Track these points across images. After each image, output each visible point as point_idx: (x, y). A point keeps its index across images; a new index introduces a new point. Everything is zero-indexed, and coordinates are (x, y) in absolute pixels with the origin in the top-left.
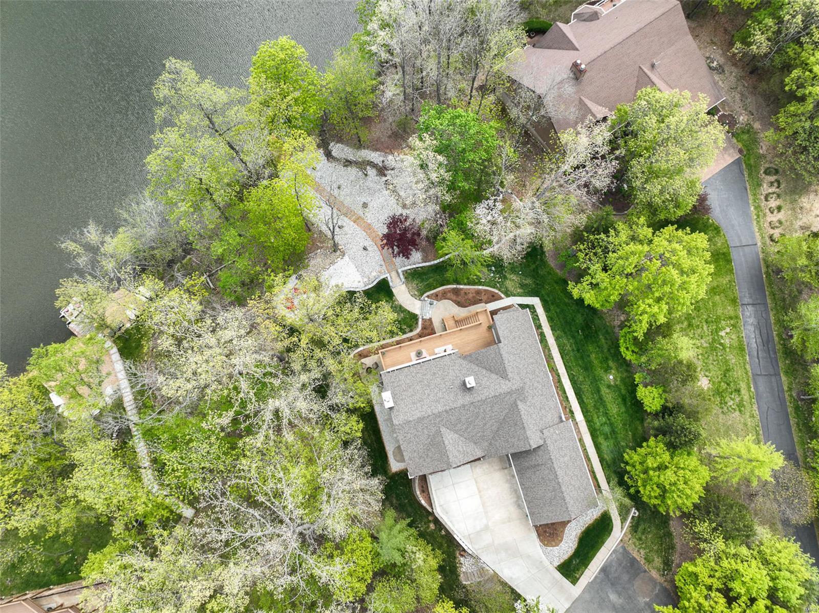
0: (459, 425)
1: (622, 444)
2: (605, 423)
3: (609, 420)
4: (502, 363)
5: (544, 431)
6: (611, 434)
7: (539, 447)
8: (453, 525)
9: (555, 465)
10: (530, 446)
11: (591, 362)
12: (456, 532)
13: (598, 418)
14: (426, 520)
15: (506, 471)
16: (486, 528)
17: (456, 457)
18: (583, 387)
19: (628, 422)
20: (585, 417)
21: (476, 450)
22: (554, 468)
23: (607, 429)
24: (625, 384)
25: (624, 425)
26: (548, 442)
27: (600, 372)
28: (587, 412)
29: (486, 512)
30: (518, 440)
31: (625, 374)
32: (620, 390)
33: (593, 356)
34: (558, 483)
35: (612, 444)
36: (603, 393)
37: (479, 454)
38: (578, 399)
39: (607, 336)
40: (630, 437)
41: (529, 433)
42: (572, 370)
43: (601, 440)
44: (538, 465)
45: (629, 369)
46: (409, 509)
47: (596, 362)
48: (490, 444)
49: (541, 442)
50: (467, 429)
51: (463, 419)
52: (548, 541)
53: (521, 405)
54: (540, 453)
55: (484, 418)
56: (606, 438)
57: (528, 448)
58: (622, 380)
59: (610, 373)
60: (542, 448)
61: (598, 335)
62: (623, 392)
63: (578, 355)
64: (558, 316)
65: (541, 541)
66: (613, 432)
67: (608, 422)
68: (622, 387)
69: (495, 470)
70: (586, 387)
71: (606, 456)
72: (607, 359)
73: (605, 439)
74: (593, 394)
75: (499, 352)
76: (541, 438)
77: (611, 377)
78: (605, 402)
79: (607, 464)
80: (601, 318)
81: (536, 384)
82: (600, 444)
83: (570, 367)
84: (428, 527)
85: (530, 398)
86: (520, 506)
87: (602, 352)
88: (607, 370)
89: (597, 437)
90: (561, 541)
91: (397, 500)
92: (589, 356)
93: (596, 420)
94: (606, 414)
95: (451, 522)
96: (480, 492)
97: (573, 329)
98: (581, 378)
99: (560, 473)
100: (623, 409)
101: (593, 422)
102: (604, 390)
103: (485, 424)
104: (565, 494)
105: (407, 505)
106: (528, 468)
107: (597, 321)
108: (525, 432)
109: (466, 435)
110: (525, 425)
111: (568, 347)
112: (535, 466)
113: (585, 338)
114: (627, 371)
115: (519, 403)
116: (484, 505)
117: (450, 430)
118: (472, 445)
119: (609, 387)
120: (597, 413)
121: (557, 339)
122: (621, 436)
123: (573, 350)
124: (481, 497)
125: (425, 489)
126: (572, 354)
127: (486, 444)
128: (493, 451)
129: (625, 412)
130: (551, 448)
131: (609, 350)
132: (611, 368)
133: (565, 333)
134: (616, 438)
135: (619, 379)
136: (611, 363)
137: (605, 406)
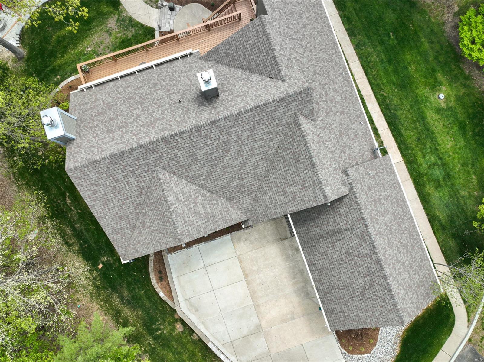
0: (195, 168)
1: (463, 193)
2: (435, 164)
3: (441, 159)
4: (270, 50)
5: (350, 171)
6: (444, 178)
7: (340, 200)
8: (207, 329)
9: (371, 230)
10: (325, 197)
11: (408, 76)
12: (211, 338)
13: (424, 157)
14: (171, 318)
15: (286, 242)
16: (258, 330)
17: (191, 224)
18: (398, 113)
19: (470, 161)
20: (404, 155)
21: (231, 211)
22: (369, 235)
23: (438, 173)
24: (463, 105)
25: (464, 164)
26: (358, 189)
27: (423, 91)
28: (407, 149)
29: (257, 307)
30: (303, 187)
31: (463, 91)
32: (455, 114)
33: (412, 69)
34: (378, 261)
35: (447, 194)
36: (429, 120)
37: (237, 217)
38: (392, 131)
39: (433, 38)
40: (475, 182)
41: (321, 173)
42: (381, 90)
43: (429, 188)
44: (339, 231)
45: (468, 83)
46: (147, 303)
47: (417, 76)
48: (255, 200)
49: (344, 191)
50: (210, 174)
51: (200, 154)
52: (354, 346)
53: (306, 125)
54: (343, 210)
55: (239, 153)
56: (438, 186)
57: (321, 201)
58: (459, 99)
59: (440, 91)
60: (346, 200)
61: (418, 37)
62: (461, 117)
63: (390, 68)
64: (357, 14)
65: (343, 346)
66: (448, 176)
67: (439, 162)
68: (459, 110)
69: (268, 242)
70: (403, 114)
71: (438, 213)
72: (434, 70)
73: (436, 188)
74: (414, 123)
75: (264, 31)
76: (344, 184)
77: (442, 96)
78: (433, 133)
79: (441, 224)
80: (423, 12)
81: (331, 94)
82: (429, 195)
83: (378, 85)
84: (174, 329)
85: (322, 115)
86: (308, 295)
87: (426, 61)
88: (435, 86)
89: (424, 185)
90: (374, 344)
91: (130, 291)
92: (406, 68)
93: (420, 159)
94: (435, 151)
95: (203, 323)
96: (246, 276)
97: (381, 31)
98: (395, 101)
99: (380, 243)
100: (462, 142)
101: (416, 163)
102: (432, 117)
103: (243, 164)
104: (390, 280)
105: (144, 298)
106: (322, 237)
107: (417, 18)
108: (315, 172)
109: (210, 185)
110: (315, 159)
111: (374, 58)
112: (334, 233)
113: (399, 44)
114: (465, 86)
115: (302, 120)
116: (253, 294)
117: (180, 176)
118: (223, 203)
119: (439, 111)
120: (421, 150)
121: (357, 47)
122: (459, 182)
123: (382, 61)
124: (248, 283)
125: (163, 276)
126: (380, 66)
127: (248, 200)
128: (260, 210)
129: (465, 147)
130: (362, 199)
131: (436, 58)
132: (441, 84)
133: (369, 37)
134: (453, 185)
135: (453, 99)
136: (440, 76)
137: (433, 140)
